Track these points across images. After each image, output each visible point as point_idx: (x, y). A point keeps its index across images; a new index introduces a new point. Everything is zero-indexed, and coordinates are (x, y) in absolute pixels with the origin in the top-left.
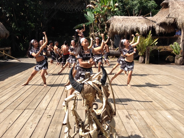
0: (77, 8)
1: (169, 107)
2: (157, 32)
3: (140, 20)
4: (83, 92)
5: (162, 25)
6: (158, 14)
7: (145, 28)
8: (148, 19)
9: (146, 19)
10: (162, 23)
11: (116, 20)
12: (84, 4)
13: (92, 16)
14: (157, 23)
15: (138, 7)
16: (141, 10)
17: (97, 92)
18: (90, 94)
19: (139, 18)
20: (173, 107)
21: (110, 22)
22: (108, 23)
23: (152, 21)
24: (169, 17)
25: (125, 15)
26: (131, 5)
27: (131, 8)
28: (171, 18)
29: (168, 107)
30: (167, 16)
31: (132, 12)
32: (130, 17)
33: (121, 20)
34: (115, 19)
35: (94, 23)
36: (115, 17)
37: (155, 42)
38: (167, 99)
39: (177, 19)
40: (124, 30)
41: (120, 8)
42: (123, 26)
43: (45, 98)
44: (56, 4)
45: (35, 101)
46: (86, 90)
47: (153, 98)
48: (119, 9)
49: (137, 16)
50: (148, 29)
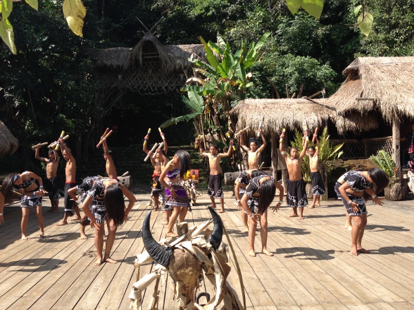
0: (167, 84)
1: (372, 295)
2: (341, 130)
3: (301, 106)
4: (173, 265)
5: (350, 114)
6: (339, 91)
7: (312, 122)
8: (318, 103)
9: (315, 103)
10: (349, 111)
11: (250, 107)
12: (182, 76)
13: (198, 100)
14: (338, 111)
15: (296, 80)
16: (302, 86)
17: (203, 266)
18: (189, 270)
19: (298, 103)
20: (380, 295)
21: (237, 112)
22: (233, 113)
23: (327, 107)
24: (363, 97)
25: (269, 97)
26: (280, 76)
27: (282, 82)
28: (366, 99)
29: (368, 295)
30: (357, 96)
31: (283, 89)
32: (278, 100)
33: (261, 107)
34: (248, 105)
35: (204, 115)
36: (247, 101)
37: (338, 152)
38: (368, 277)
39: (379, 102)
40: (268, 129)
41: (258, 82)
42: (266, 120)
43: (94, 286)
44: (122, 78)
45: (70, 292)
46: (179, 261)
47: (337, 276)
48: (256, 85)
49: (295, 97)
50: (319, 125)
